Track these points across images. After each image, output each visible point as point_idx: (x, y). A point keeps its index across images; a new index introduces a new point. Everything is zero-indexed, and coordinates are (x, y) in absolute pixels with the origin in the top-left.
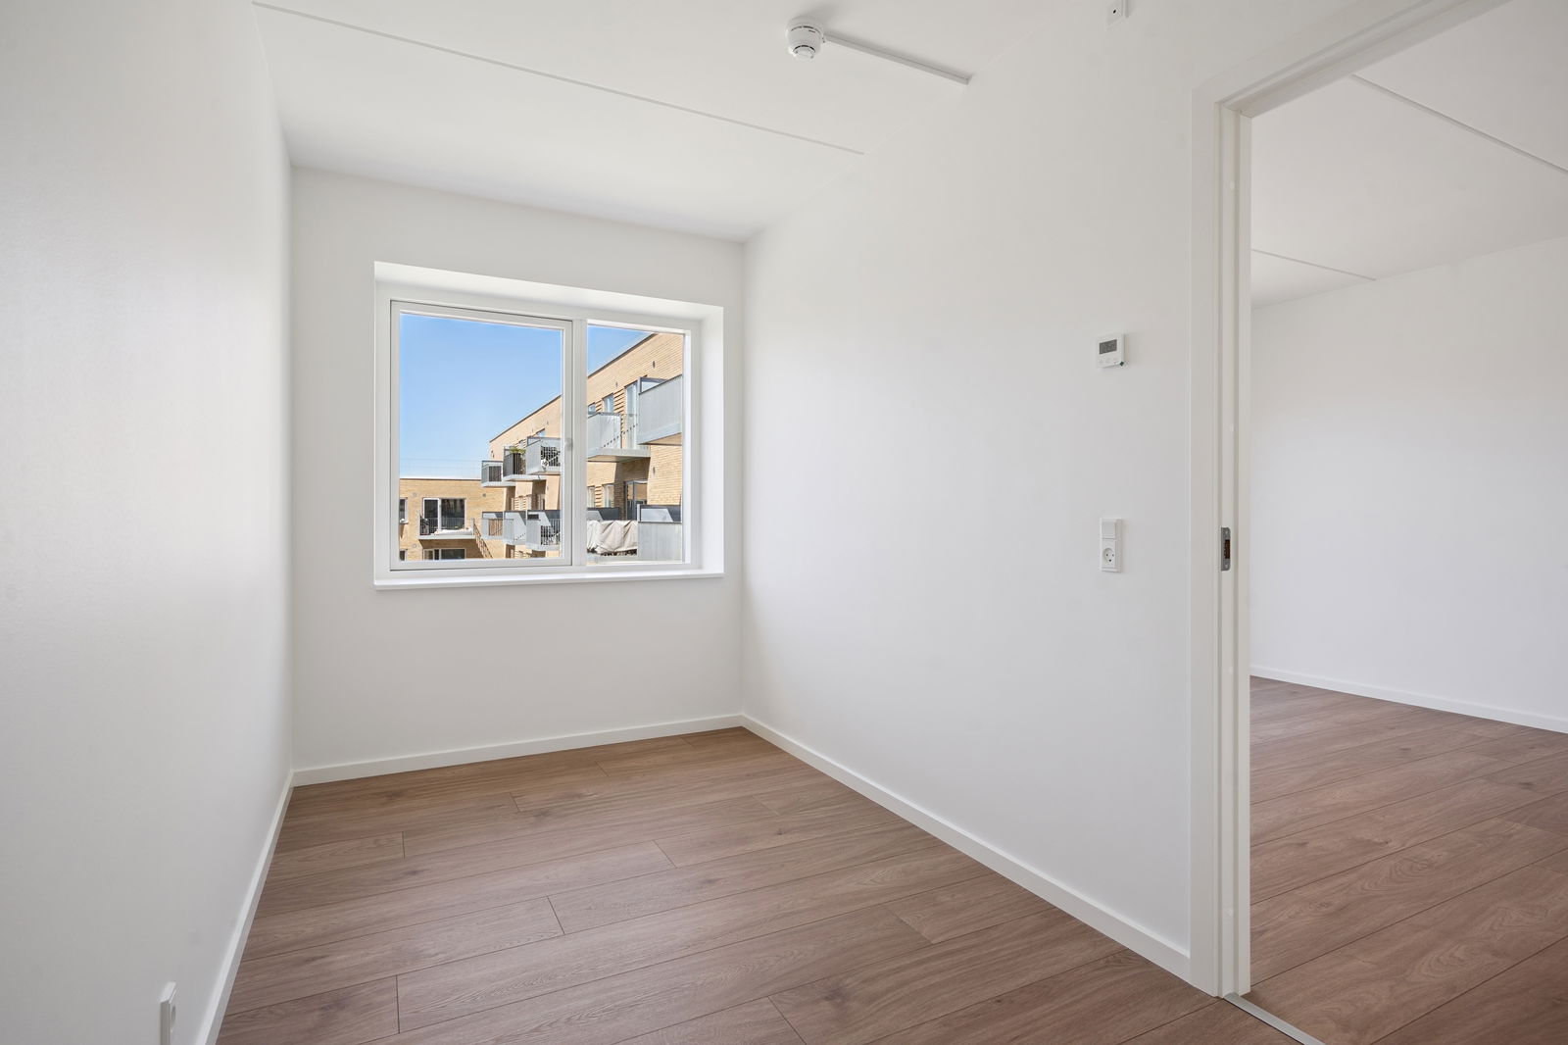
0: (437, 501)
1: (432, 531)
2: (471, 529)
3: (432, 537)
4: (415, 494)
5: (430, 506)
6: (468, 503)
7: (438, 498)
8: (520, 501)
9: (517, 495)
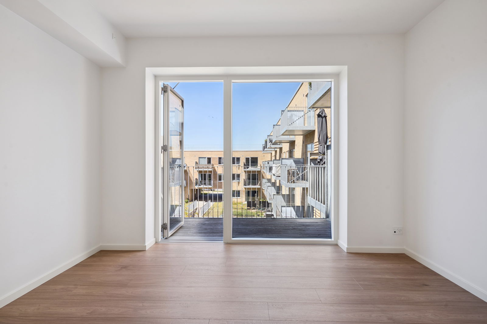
0: (249, 158)
1: (248, 168)
2: (259, 168)
3: (248, 170)
4: (243, 156)
5: (247, 159)
6: (259, 159)
7: (249, 157)
8: (284, 154)
9: (283, 152)
